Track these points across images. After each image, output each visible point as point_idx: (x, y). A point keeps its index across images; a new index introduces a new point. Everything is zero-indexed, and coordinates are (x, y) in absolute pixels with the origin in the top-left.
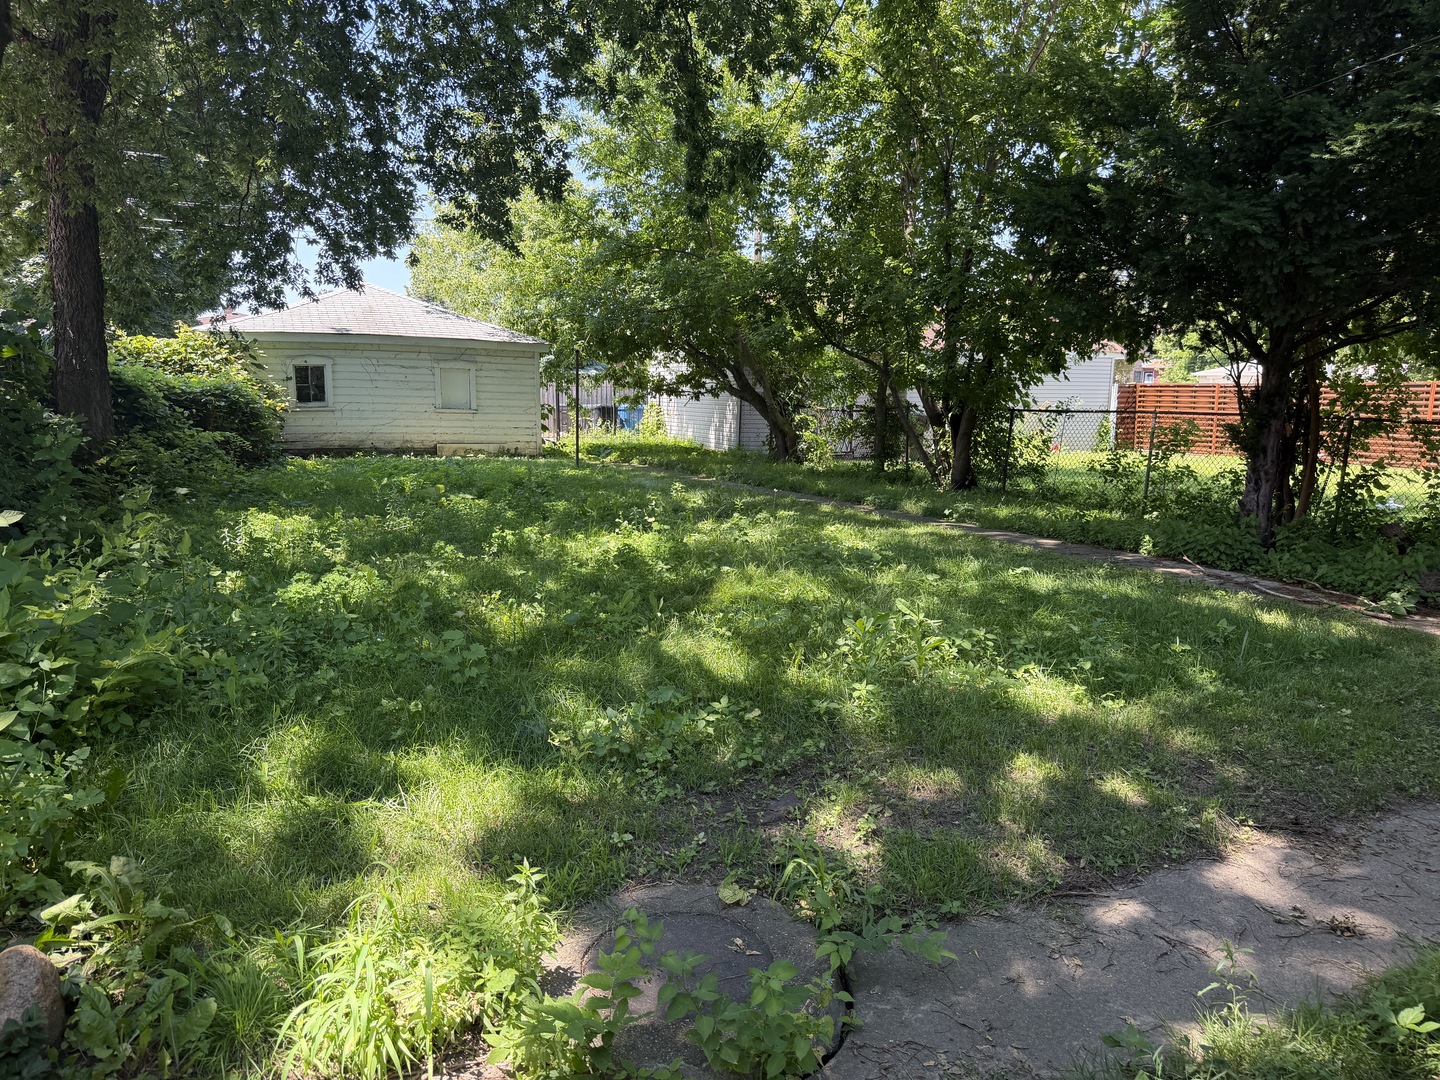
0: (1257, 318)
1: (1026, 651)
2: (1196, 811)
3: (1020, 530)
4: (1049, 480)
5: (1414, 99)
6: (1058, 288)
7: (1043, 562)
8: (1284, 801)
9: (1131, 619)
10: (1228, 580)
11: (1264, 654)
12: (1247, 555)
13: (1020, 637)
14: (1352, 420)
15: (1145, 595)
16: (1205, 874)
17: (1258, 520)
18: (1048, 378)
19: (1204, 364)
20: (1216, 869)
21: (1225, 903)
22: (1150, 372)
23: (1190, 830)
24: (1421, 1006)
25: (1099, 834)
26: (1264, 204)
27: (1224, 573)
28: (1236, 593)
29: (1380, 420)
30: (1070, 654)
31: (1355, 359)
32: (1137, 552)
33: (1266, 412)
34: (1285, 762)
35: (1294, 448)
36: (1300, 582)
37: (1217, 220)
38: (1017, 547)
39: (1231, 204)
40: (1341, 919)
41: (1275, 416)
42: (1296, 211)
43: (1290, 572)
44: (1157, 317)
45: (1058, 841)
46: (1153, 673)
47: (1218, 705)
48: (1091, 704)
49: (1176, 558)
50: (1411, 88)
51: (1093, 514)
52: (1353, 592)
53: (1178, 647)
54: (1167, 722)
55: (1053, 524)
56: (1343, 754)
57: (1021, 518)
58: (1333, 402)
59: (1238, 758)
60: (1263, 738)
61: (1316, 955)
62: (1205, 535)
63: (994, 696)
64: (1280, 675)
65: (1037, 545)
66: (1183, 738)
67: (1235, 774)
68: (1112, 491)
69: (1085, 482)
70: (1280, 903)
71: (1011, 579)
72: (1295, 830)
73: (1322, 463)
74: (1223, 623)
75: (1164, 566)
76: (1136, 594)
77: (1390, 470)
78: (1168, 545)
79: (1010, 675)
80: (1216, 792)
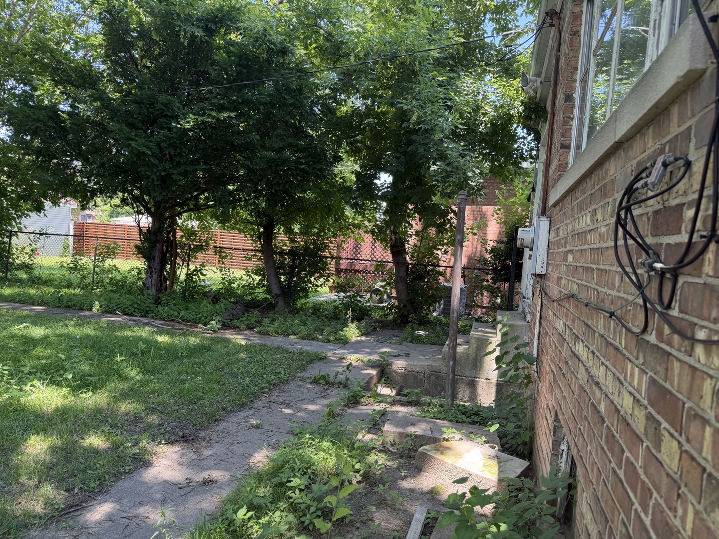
0: (149, 194)
1: (30, 373)
2: (137, 442)
3: (19, 302)
4: (36, 272)
5: (212, 110)
6: (40, 165)
7: (37, 320)
8: (177, 427)
9: (92, 347)
10: (140, 322)
11: (161, 357)
12: (148, 309)
13: (26, 366)
14: (190, 245)
15: (99, 333)
16: (144, 475)
17: (152, 291)
18: (33, 215)
19: (118, 214)
20: (149, 471)
21: (155, 487)
22: (89, 216)
23: (134, 454)
24: (245, 506)
25: (84, 471)
26: (151, 142)
27: (137, 318)
28: (144, 328)
29: (202, 246)
30: (58, 371)
31: (190, 218)
32: (91, 310)
33: (154, 239)
34: (176, 408)
35: (166, 257)
36: (173, 320)
37: (130, 145)
38: (19, 312)
39: (137, 138)
40: (207, 477)
41: (158, 242)
42: (166, 148)
43: (168, 315)
44: (97, 189)
45: (59, 483)
46: (107, 375)
47: (142, 386)
48: (73, 398)
49: (112, 312)
50: (211, 104)
51: (64, 291)
52: (196, 323)
53: (118, 359)
54: (116, 400)
55: (40, 297)
56: (200, 398)
57: (20, 295)
58: (182, 237)
59: (154, 411)
60: (165, 398)
61: (198, 498)
62: (127, 300)
63: (11, 404)
64: (169, 365)
65: (31, 310)
66: (126, 407)
67: (153, 419)
68: (75, 277)
69: (57, 274)
70: (180, 478)
71: (17, 331)
72: (184, 439)
73: (178, 264)
74: (141, 344)
75: (106, 317)
76: (93, 333)
77: (207, 268)
78: (108, 306)
79: (21, 390)
80: (145, 431)
